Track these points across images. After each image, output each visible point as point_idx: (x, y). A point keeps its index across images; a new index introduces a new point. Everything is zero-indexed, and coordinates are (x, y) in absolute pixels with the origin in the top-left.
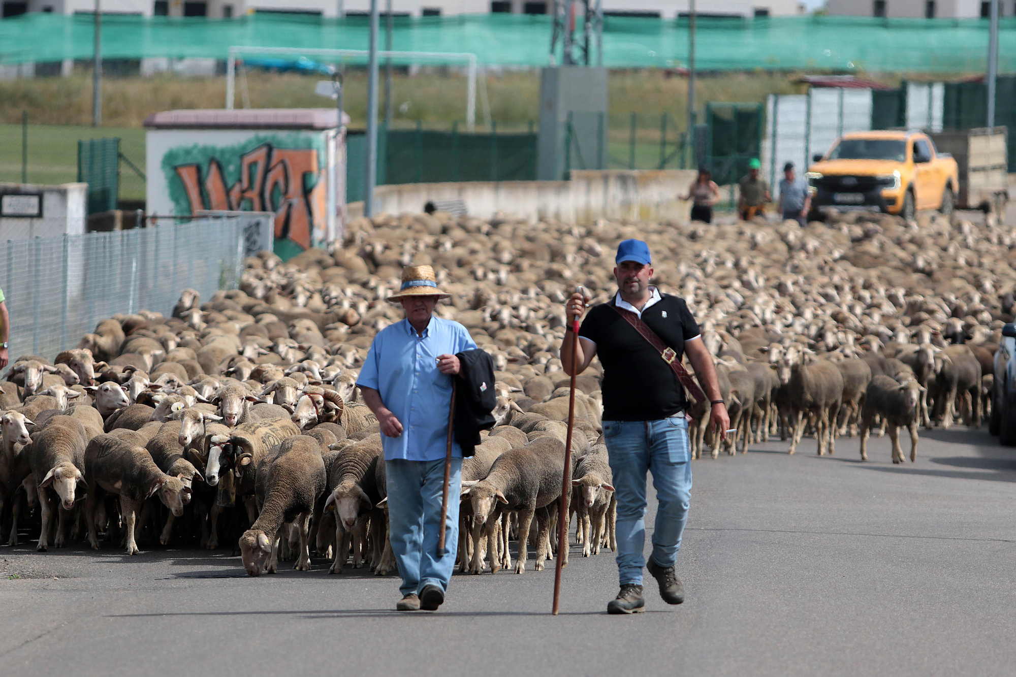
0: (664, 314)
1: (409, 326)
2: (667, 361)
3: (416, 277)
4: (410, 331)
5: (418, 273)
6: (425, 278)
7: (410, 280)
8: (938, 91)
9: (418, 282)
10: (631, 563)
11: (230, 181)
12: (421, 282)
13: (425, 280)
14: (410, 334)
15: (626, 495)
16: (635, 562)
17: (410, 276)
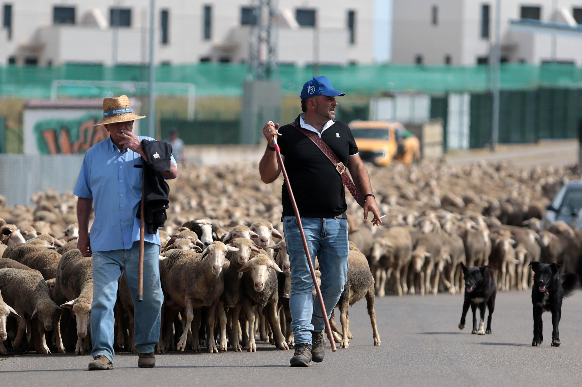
0: (338, 135)
1: (112, 144)
2: (340, 172)
3: (118, 107)
4: (113, 148)
5: (119, 103)
6: (125, 106)
7: (113, 109)
8: (466, 99)
9: (120, 110)
10: (305, 327)
11: (74, 138)
12: (123, 110)
13: (125, 108)
14: (113, 150)
15: (303, 273)
16: (308, 327)
17: (112, 107)
